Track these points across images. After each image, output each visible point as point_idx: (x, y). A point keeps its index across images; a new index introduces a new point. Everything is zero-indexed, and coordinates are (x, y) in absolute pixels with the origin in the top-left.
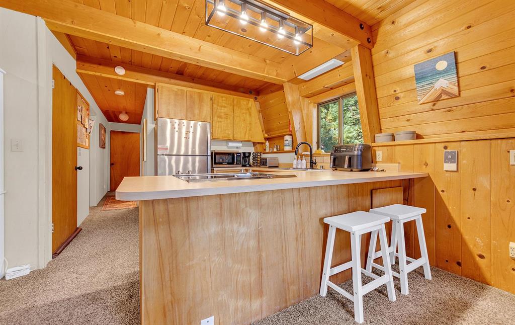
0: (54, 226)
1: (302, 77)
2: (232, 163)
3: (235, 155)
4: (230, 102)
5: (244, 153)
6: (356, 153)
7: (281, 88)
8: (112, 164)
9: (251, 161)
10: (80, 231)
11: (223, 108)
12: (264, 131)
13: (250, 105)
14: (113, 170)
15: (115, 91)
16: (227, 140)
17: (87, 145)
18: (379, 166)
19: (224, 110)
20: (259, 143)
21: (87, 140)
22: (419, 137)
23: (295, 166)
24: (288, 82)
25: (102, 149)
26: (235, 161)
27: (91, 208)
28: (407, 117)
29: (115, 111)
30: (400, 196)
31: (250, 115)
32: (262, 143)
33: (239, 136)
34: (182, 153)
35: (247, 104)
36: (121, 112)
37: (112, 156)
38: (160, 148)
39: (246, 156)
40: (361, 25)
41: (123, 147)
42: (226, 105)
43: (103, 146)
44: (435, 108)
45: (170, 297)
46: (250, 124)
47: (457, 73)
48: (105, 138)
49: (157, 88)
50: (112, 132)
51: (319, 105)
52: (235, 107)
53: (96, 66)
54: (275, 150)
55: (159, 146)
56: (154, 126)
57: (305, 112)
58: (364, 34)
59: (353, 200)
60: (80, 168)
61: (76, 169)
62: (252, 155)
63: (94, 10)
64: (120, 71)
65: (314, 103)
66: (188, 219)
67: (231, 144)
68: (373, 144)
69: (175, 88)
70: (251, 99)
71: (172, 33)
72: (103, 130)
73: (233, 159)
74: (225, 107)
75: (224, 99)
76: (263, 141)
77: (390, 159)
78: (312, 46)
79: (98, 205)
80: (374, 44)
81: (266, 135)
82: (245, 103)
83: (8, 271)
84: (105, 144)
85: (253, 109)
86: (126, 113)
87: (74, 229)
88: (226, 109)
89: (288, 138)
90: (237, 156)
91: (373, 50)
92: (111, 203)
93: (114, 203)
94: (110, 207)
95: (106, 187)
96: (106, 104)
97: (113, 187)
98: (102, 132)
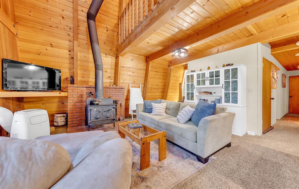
0: (263, 121)
8: (290, 97)
10: (273, 128)
15: (295, 55)
17: (275, 87)
21: (275, 85)
25: (283, 88)
27: (277, 120)
29: (293, 65)
37: (290, 92)
43: (284, 86)
48: (285, 82)
50: (290, 77)
53: (282, 47)
60: (273, 99)
61: (271, 99)
63: (284, 25)
83: (248, 132)
84: (285, 85)
87: (270, 126)
92: (291, 120)
93: (293, 120)
94: (290, 122)
95: (286, 111)
96: (287, 63)
97: (292, 111)
98: (284, 78)
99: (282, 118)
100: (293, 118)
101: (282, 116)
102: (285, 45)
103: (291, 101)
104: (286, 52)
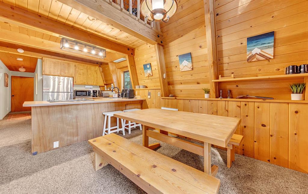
1: (115, 61)
2: (86, 95)
3: (87, 92)
4: (85, 67)
5: (94, 91)
6: (127, 92)
7: (107, 64)
8: (12, 96)
9: (97, 94)
11: (81, 70)
12: (105, 81)
13: (96, 69)
14: (13, 99)
15: (17, 58)
16: (85, 85)
18: (136, 97)
19: (82, 71)
20: (102, 86)
22: (146, 87)
23: (113, 97)
24: (110, 62)
25: (6, 88)
26: (87, 94)
28: (144, 81)
29: (15, 66)
30: (140, 106)
31: (97, 73)
32: (103, 86)
33: (90, 83)
34: (56, 91)
35: (95, 69)
36: (20, 67)
37: (12, 91)
38: (44, 89)
39: (95, 92)
40: (128, 49)
41: (21, 86)
42: (83, 69)
43: (7, 86)
44: (149, 78)
45: (42, 135)
46: (97, 78)
47: (151, 69)
48: (8, 81)
49: (43, 60)
50: (12, 76)
51: (124, 72)
52: (88, 70)
53: (5, 48)
54: (109, 89)
55: (43, 88)
56: (42, 77)
57: (118, 74)
58: (130, 52)
59: (118, 107)
62: (98, 92)
64: (21, 51)
65: (122, 71)
66: (49, 112)
67: (86, 87)
68: (135, 89)
69: (54, 60)
70: (97, 67)
71: (50, 42)
72: (7, 77)
73: (86, 94)
74: (82, 70)
75: (82, 66)
76: (104, 85)
77: (139, 95)
78: (105, 57)
79: (3, 119)
80: (134, 55)
81: (105, 83)
82: (94, 68)
84: (8, 84)
85: (98, 71)
86: (24, 67)
88: (83, 71)
89: (112, 85)
90: (88, 92)
91: (134, 57)
92: (13, 117)
93: (15, 117)
94: (12, 119)
95: (8, 109)
96: (10, 63)
97: (14, 109)
98: (6, 77)
99: (4, 118)
100: (15, 116)
101: (5, 116)
102: (8, 47)
103: (13, 100)
104: (8, 53)
